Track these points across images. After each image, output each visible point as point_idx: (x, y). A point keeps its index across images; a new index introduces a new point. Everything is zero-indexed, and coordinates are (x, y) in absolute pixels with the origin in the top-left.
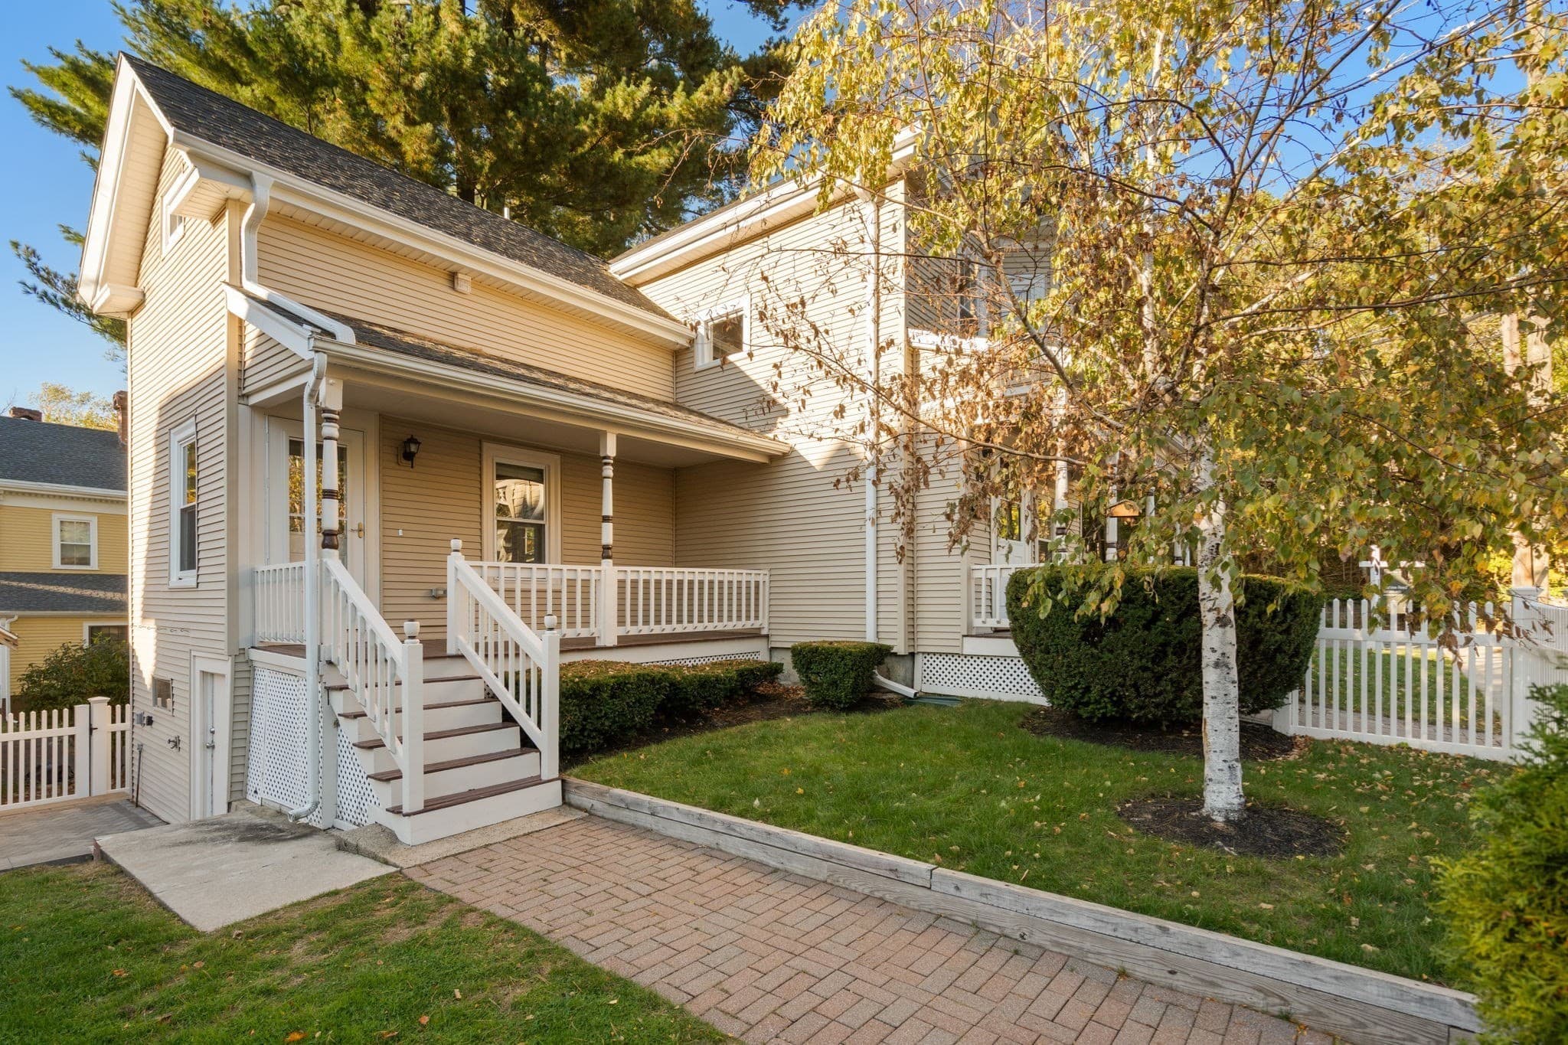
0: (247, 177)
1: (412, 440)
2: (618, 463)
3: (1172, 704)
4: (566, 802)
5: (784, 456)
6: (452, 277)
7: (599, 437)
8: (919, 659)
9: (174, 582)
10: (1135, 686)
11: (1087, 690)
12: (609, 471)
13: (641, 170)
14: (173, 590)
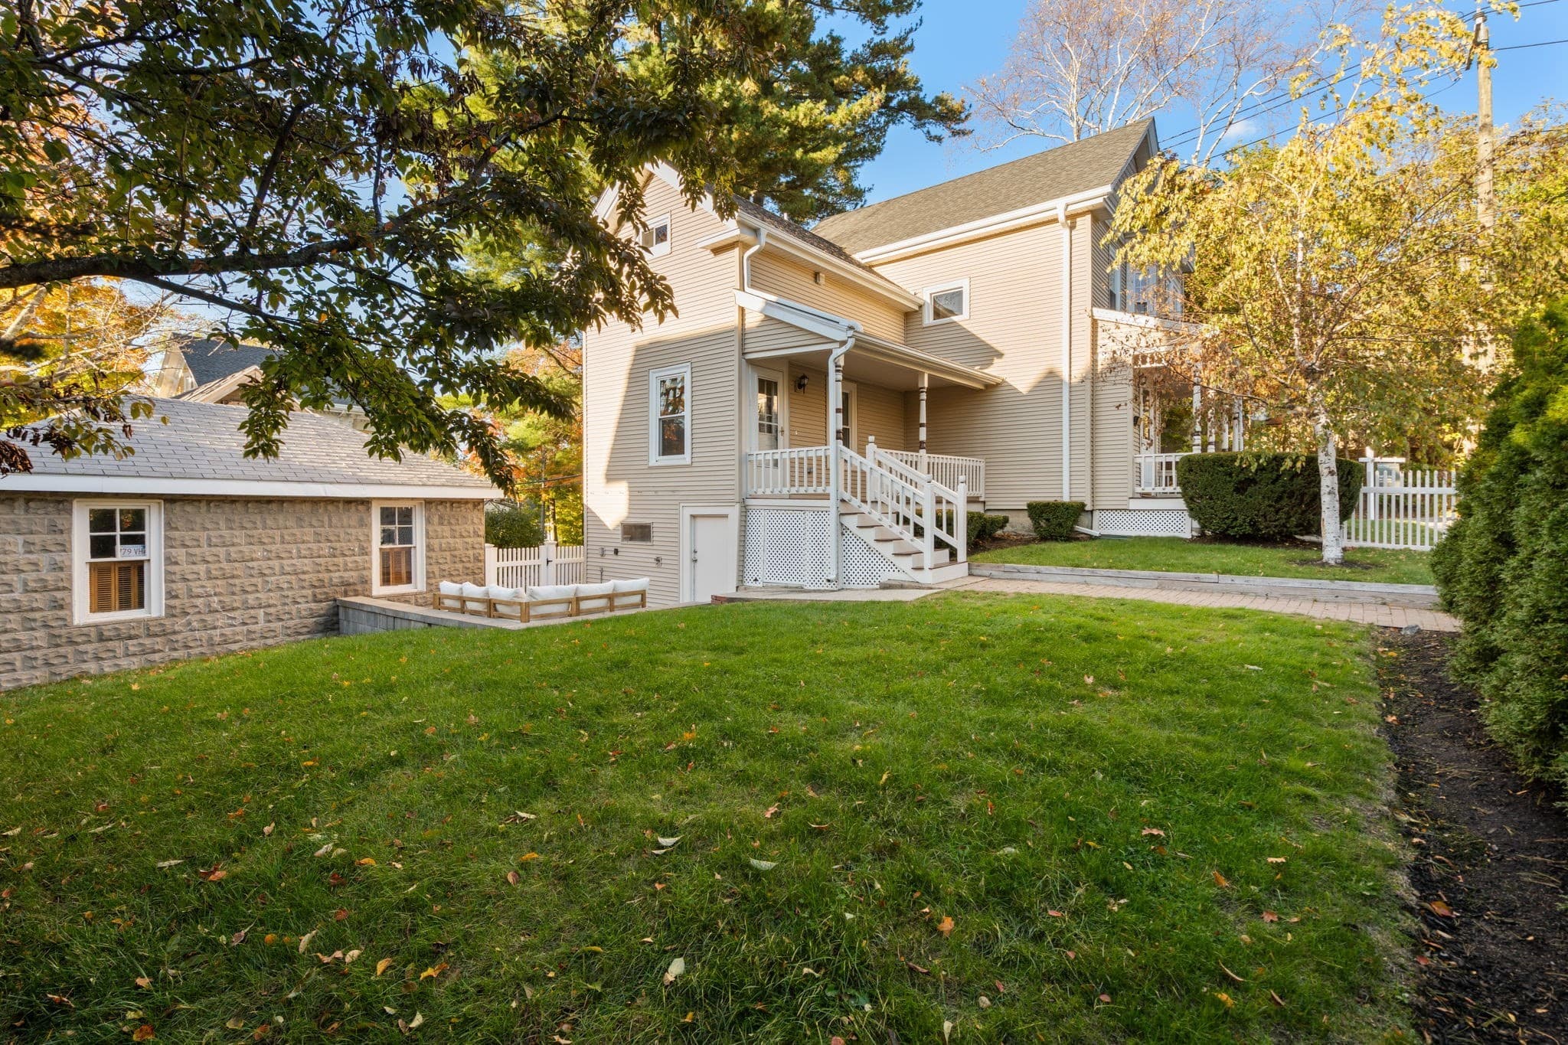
0: (756, 231)
1: (804, 377)
2: (929, 391)
3: (1284, 525)
4: (970, 575)
5: (998, 385)
6: (816, 276)
7: (917, 375)
8: (1096, 514)
9: (652, 463)
10: (1264, 516)
11: (1236, 519)
12: (924, 396)
13: (812, 162)
14: (651, 468)
